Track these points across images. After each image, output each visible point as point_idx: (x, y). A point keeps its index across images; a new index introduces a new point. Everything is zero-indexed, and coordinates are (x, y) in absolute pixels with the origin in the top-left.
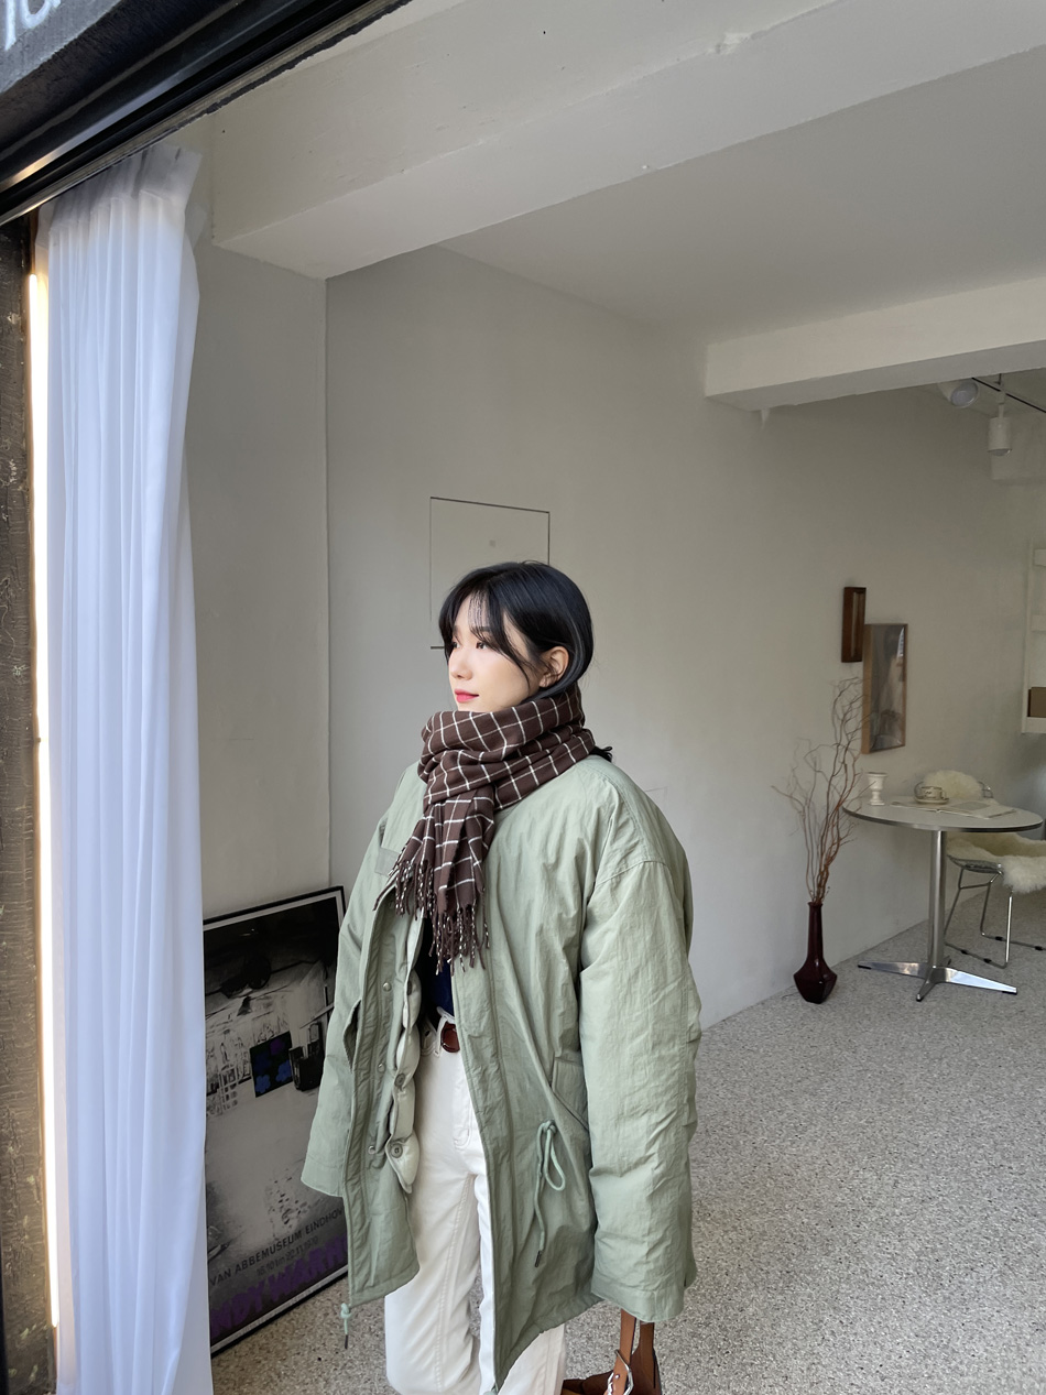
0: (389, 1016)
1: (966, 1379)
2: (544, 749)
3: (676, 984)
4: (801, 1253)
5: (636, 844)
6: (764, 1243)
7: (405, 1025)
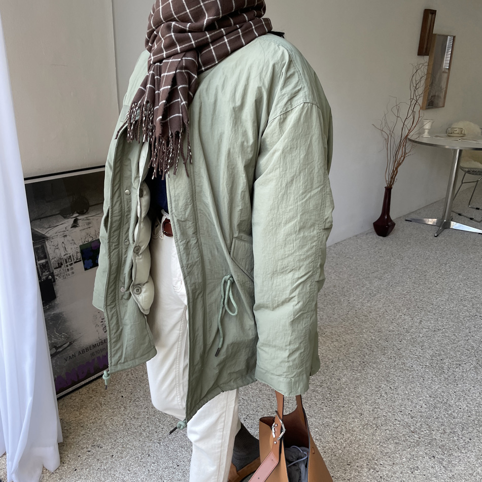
0: (129, 211)
1: (456, 420)
2: (235, 24)
3: (320, 189)
4: (370, 354)
5: (299, 90)
6: (352, 348)
7: (139, 215)
